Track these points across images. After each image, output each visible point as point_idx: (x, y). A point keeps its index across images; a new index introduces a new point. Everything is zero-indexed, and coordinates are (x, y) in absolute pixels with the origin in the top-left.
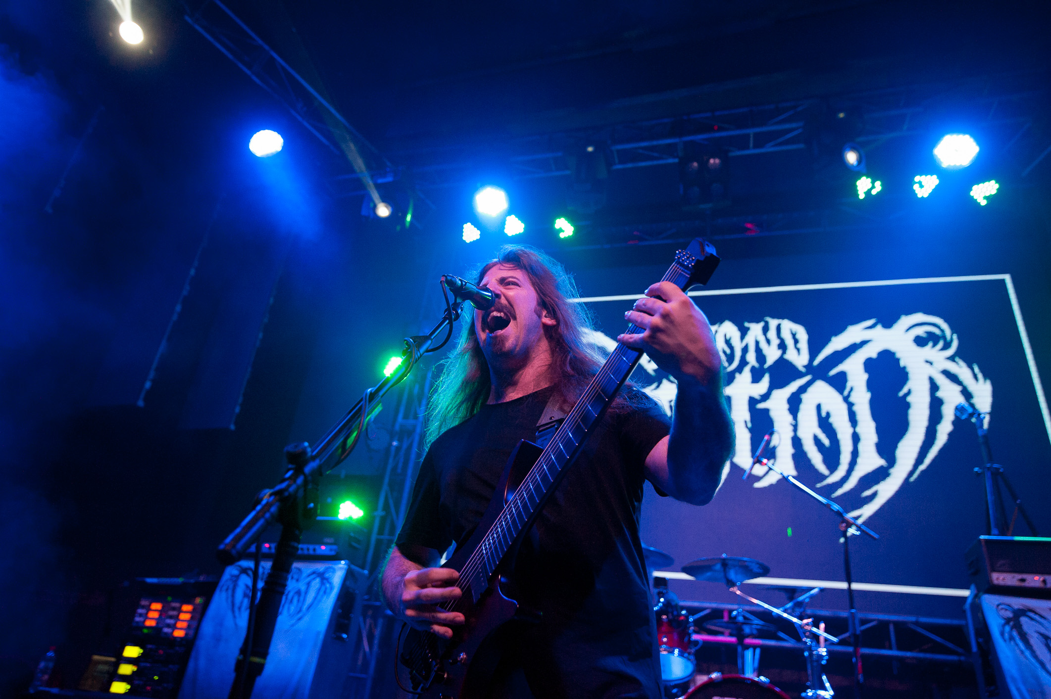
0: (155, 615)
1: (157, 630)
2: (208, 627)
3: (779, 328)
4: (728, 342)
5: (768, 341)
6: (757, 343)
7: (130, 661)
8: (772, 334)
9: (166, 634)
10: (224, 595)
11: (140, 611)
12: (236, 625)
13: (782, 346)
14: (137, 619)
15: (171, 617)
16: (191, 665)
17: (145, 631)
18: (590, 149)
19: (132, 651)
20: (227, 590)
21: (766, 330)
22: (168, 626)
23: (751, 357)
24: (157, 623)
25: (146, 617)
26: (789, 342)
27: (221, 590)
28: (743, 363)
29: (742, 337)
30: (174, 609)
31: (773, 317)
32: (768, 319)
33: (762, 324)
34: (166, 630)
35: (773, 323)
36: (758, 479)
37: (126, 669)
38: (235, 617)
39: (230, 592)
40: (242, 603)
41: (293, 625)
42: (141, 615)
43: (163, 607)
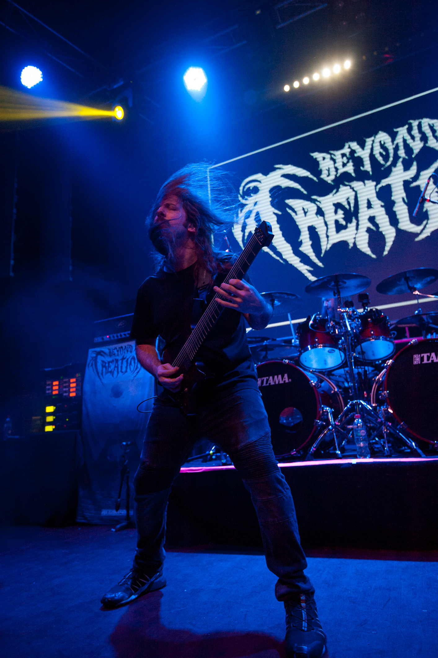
0: (57, 388)
1: (60, 395)
2: (87, 387)
3: (420, 126)
4: (383, 146)
5: (413, 138)
6: (405, 141)
7: (50, 414)
8: (415, 132)
9: (65, 396)
10: (91, 368)
11: (47, 387)
12: (102, 383)
13: (424, 138)
14: (47, 392)
15: (66, 387)
16: (84, 408)
17: (54, 397)
18: (258, 12)
19: (50, 409)
20: (92, 365)
21: (410, 130)
22: (66, 392)
23: (402, 153)
24: (59, 392)
25: (52, 390)
26: (429, 133)
27: (88, 367)
28: (396, 157)
29: (393, 140)
30: (66, 382)
31: (414, 119)
32: (411, 121)
33: (407, 126)
34: (65, 394)
35: (415, 123)
36: (417, 235)
37: (50, 419)
38: (100, 379)
39: (94, 366)
40: (102, 371)
41: (135, 376)
42: (49, 389)
43: (59, 383)
